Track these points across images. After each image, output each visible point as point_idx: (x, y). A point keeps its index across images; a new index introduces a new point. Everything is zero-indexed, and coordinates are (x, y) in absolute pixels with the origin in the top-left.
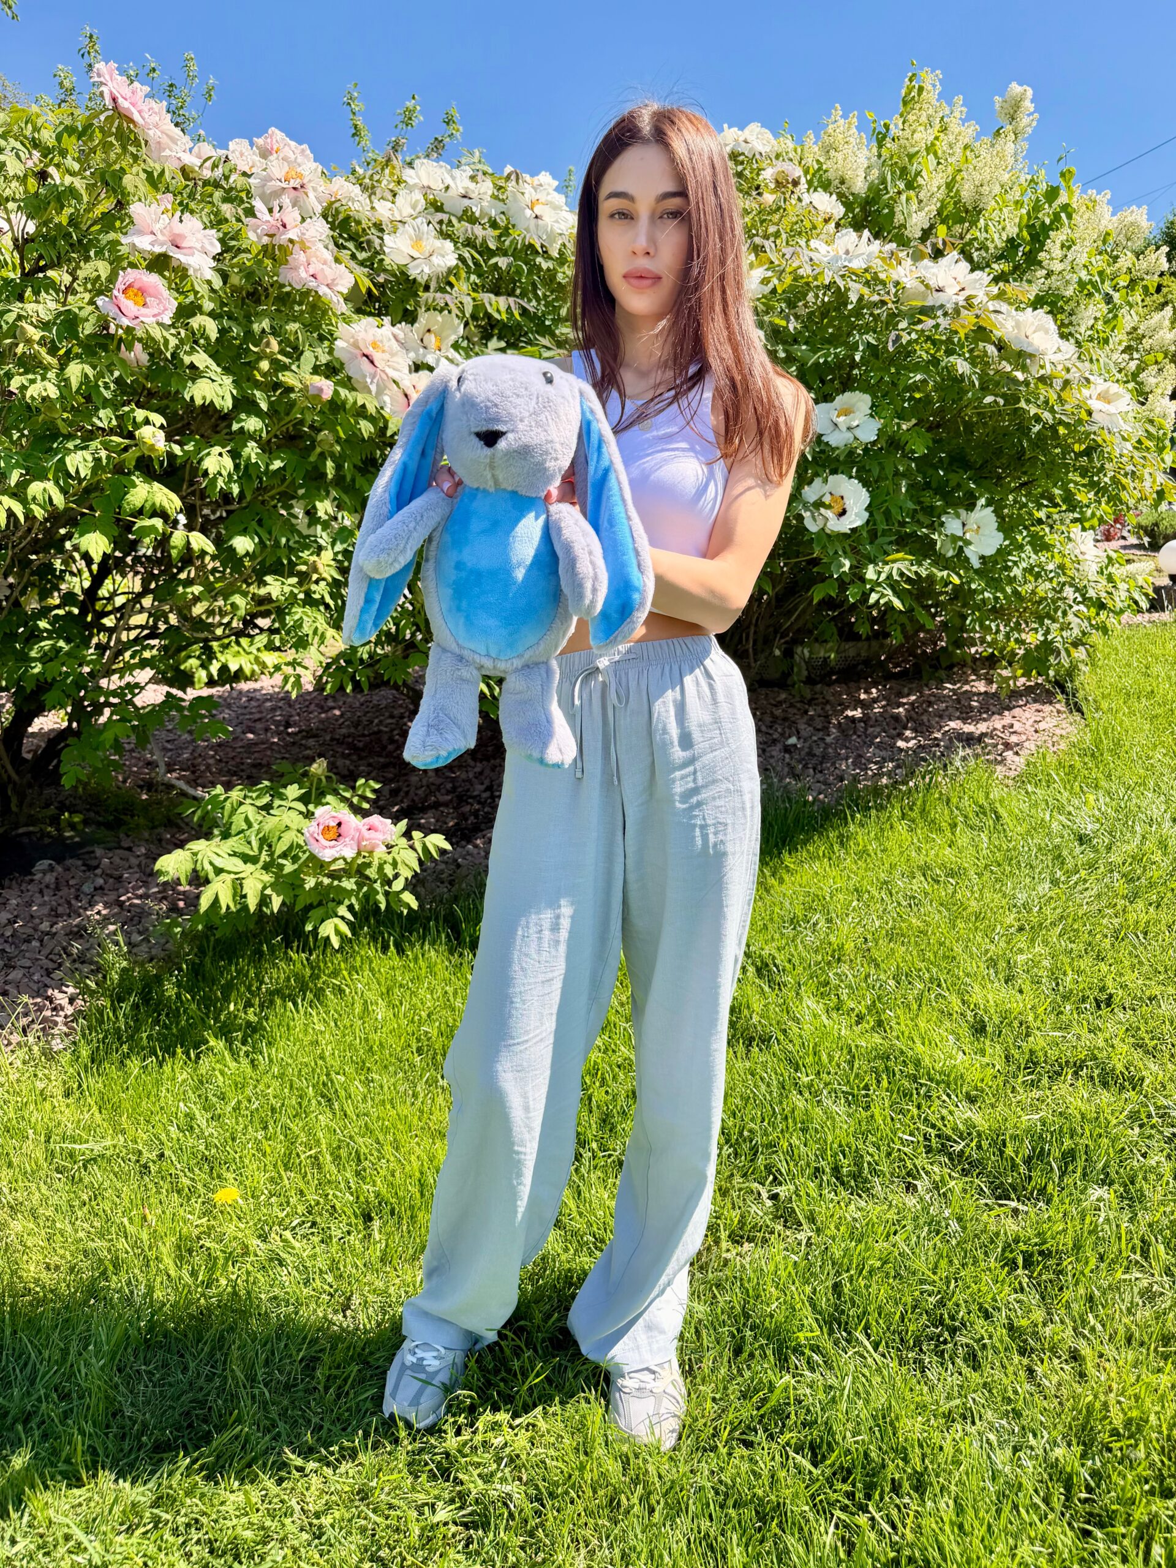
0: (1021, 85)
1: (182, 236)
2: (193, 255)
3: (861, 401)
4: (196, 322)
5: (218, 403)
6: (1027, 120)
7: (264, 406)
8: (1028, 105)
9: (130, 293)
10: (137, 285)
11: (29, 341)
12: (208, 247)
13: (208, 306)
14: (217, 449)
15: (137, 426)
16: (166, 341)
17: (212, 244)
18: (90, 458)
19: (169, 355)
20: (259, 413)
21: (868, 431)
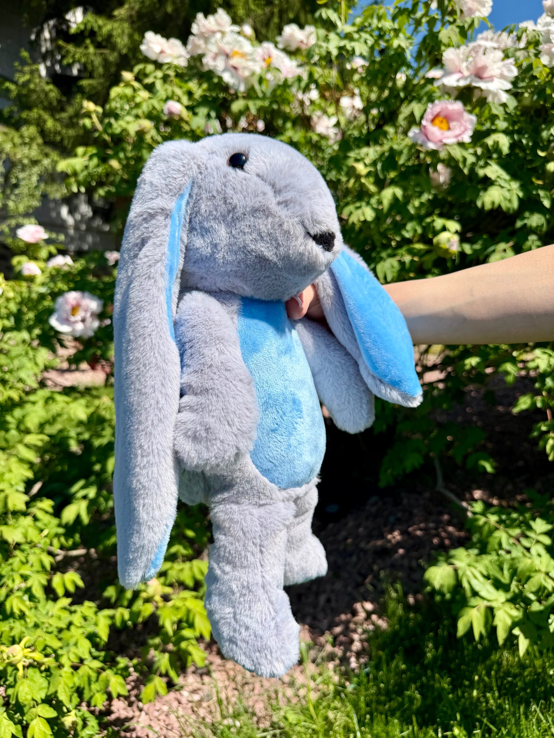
1: (484, 68)
2: (492, 81)
4: (490, 141)
5: (505, 205)
7: (547, 203)
9: (437, 121)
10: (443, 114)
11: (358, 177)
12: (506, 73)
13: (502, 124)
14: (502, 246)
15: (436, 233)
16: (465, 160)
17: (510, 70)
18: (396, 264)
19: (466, 171)
20: (541, 210)
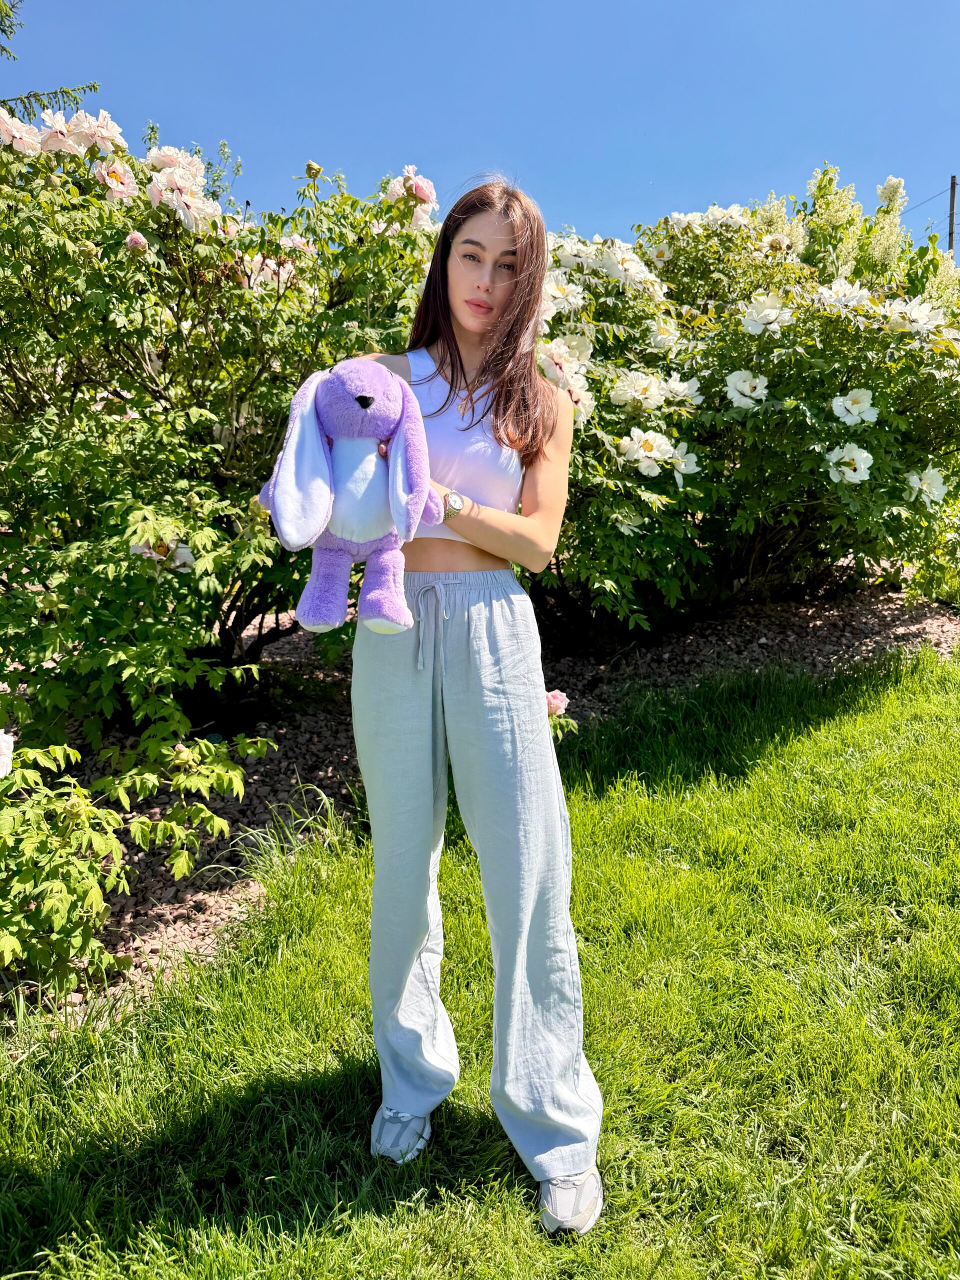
0: (897, 177)
3: (865, 396)
6: (900, 202)
8: (901, 190)
21: (872, 416)
